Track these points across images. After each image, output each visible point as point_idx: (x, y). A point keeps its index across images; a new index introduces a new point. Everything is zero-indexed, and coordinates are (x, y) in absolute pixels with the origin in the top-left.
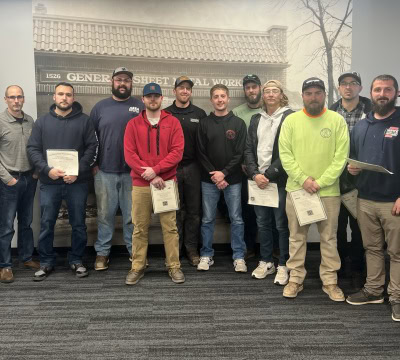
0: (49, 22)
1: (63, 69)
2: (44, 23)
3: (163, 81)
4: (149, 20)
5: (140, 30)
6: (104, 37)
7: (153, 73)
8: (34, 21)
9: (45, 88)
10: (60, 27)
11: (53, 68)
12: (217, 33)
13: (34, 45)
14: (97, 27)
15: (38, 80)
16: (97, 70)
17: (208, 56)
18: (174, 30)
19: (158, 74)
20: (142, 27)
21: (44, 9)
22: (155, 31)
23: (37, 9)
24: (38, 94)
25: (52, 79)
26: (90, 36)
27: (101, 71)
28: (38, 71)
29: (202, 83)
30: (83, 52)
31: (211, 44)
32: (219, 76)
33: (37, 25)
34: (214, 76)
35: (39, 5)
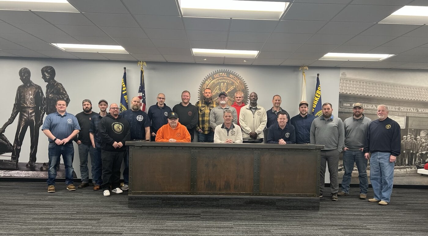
0: (347, 81)
1: (352, 102)
2: (345, 81)
3: (396, 108)
4: (391, 81)
5: (387, 85)
6: (371, 88)
7: (391, 105)
8: (340, 80)
9: (343, 110)
10: (351, 83)
11: (347, 101)
12: (422, 88)
13: (339, 91)
14: (368, 83)
15: (340, 106)
16: (366, 103)
17: (417, 99)
18: (402, 86)
19: (394, 105)
20: (388, 84)
21: (346, 75)
22: (394, 86)
23: (342, 74)
24: (339, 112)
25: (346, 106)
26: (365, 87)
27: (368, 103)
28: (340, 102)
29: (414, 110)
30: (361, 94)
31: (418, 93)
32: (421, 107)
33: (341, 82)
34: (419, 107)
35: (343, 73)
